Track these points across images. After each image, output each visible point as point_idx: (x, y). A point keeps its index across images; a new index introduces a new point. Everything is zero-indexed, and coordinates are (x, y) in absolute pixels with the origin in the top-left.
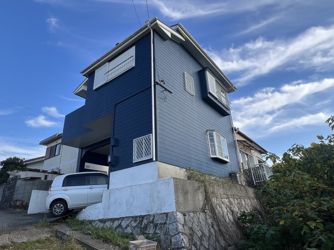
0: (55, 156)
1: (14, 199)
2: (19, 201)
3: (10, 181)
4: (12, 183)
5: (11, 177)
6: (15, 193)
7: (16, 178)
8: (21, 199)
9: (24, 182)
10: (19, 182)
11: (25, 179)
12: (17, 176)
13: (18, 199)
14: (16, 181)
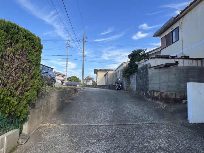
0: (173, 43)
1: (150, 89)
2: (157, 91)
3: (140, 71)
4: (143, 72)
5: (139, 66)
6: (150, 82)
7: (146, 67)
8: (158, 89)
9: (157, 71)
10: (150, 71)
11: (158, 67)
12: (146, 65)
13: (154, 89)
14: (147, 70)
